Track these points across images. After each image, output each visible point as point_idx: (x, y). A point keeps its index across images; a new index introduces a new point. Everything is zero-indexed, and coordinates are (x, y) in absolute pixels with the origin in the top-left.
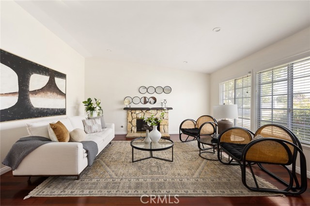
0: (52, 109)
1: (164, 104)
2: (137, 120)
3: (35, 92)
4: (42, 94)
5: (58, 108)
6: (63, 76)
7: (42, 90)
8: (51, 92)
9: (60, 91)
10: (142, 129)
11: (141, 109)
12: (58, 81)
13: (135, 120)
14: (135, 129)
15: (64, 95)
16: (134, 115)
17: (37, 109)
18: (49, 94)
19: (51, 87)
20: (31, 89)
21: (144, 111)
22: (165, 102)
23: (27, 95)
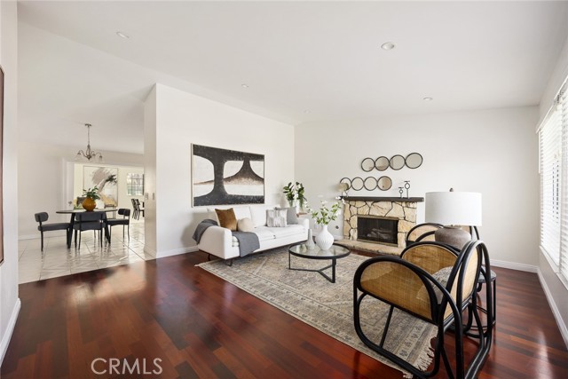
0: (247, 197)
1: (404, 190)
2: (359, 218)
3: (229, 179)
4: (236, 180)
5: (255, 195)
6: (260, 157)
7: (236, 176)
8: (245, 177)
9: (257, 176)
10: (369, 235)
11: (365, 199)
12: (254, 165)
13: (355, 218)
14: (355, 234)
15: (262, 180)
16: (354, 210)
17: (231, 196)
18: (243, 179)
19: (246, 172)
20: (225, 176)
21: (370, 203)
22: (407, 186)
23: (222, 183)
